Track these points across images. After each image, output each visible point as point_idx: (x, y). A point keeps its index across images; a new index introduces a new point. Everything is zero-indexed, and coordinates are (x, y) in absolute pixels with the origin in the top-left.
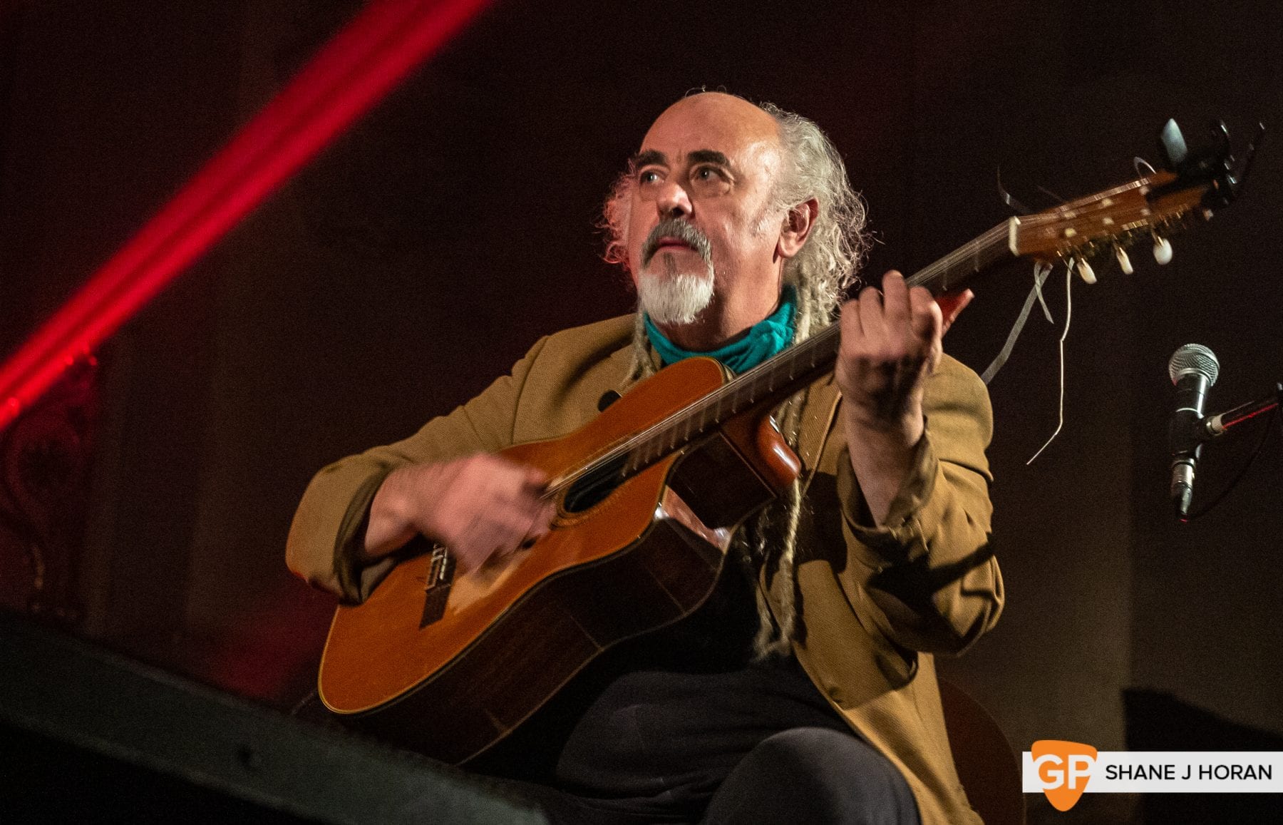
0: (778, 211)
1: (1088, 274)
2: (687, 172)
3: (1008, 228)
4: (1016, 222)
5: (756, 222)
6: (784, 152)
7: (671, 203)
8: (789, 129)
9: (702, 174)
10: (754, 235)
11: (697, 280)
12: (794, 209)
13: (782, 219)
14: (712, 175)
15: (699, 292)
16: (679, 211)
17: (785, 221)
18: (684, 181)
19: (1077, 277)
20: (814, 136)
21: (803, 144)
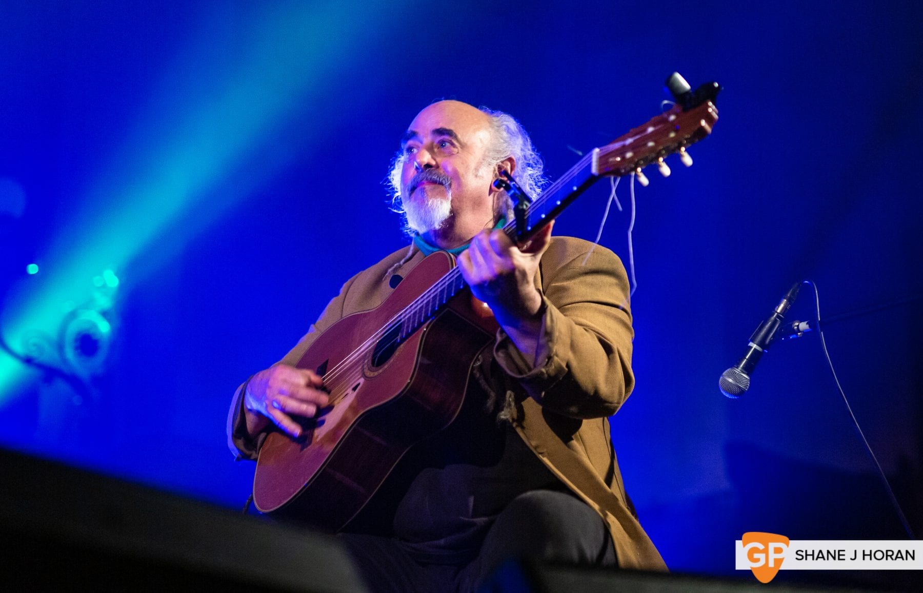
0: (489, 165)
1: (644, 181)
2: (432, 143)
3: (591, 155)
4: (597, 150)
5: (477, 169)
6: (493, 131)
7: (423, 162)
8: (495, 119)
9: (442, 144)
10: (476, 176)
11: (441, 202)
12: (500, 164)
13: (492, 169)
14: (448, 144)
15: (441, 209)
16: (428, 166)
17: (495, 170)
18: (430, 149)
19: (638, 183)
20: (511, 123)
21: (504, 127)
